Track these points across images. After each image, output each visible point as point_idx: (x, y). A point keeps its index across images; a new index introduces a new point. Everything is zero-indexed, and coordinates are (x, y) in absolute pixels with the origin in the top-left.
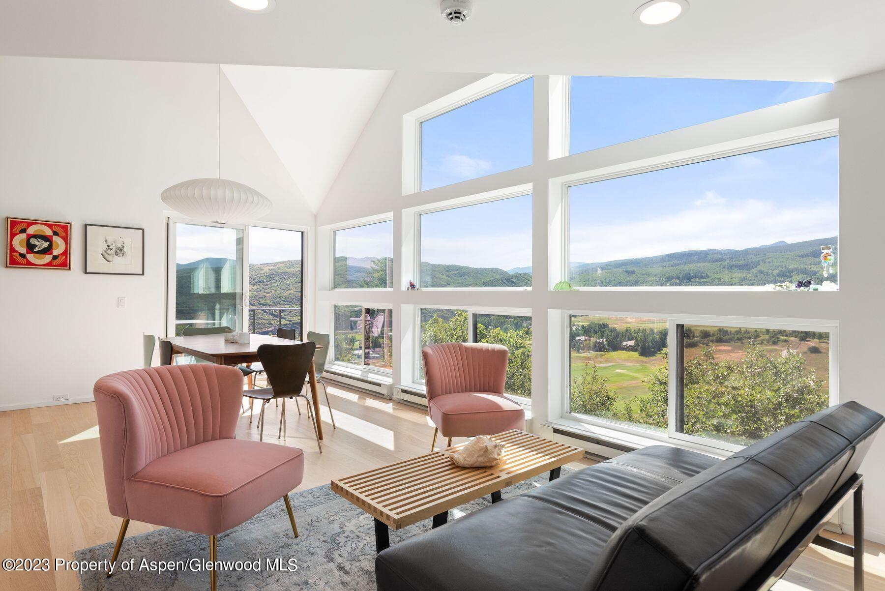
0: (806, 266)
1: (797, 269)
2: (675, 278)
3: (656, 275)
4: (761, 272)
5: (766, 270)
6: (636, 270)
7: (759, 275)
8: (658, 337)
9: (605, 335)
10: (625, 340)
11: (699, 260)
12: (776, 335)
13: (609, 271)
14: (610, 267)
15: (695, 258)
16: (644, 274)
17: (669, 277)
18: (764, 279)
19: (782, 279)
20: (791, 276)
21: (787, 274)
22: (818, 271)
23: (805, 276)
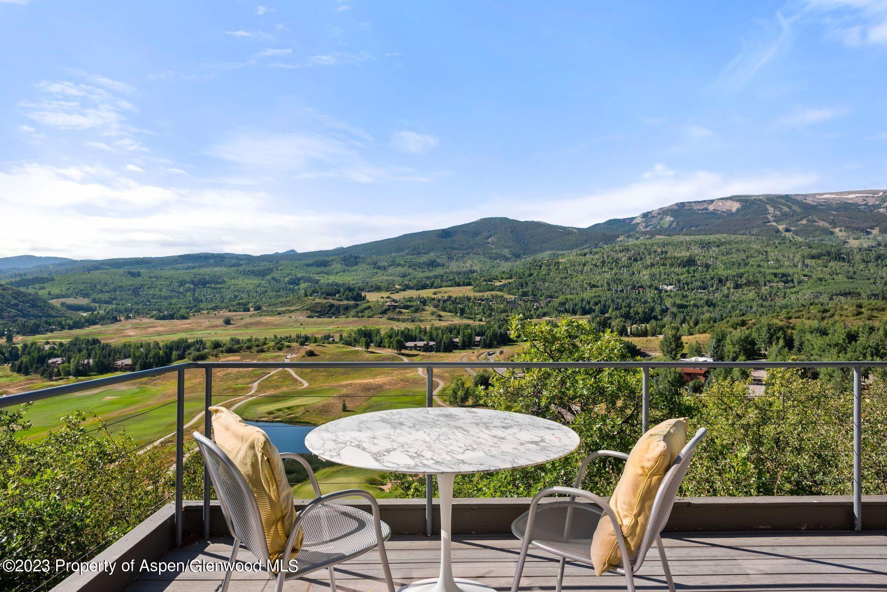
0: (311, 275)
1: (303, 277)
2: (189, 283)
3: (167, 279)
4: (274, 279)
5: (278, 278)
6: (142, 271)
7: (272, 281)
8: (161, 352)
9: (93, 354)
10: (120, 359)
11: (217, 264)
12: (280, 341)
13: (105, 271)
14: (106, 267)
15: (211, 261)
16: (151, 277)
17: (183, 281)
18: (277, 285)
19: (291, 286)
20: (298, 284)
21: (296, 282)
22: (320, 280)
23: (310, 284)
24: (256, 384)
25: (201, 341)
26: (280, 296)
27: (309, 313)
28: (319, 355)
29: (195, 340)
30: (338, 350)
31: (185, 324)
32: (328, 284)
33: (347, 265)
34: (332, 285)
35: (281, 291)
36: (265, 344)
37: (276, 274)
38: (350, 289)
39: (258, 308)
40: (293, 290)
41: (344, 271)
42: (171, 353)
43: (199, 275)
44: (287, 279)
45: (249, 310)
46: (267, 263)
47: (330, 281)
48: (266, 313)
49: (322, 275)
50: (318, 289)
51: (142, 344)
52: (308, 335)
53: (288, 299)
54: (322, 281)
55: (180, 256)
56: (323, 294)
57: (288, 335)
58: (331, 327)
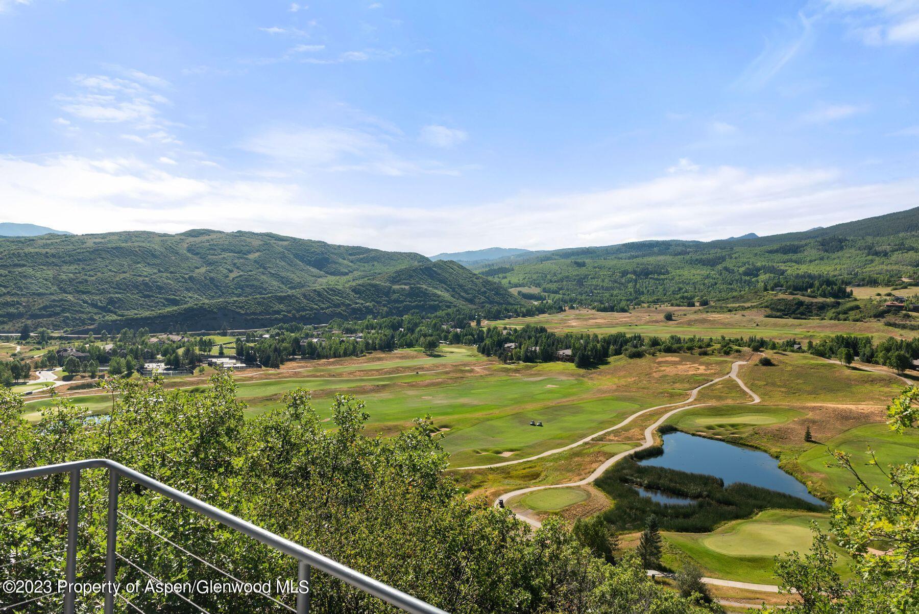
0: (774, 264)
1: (764, 267)
2: (631, 273)
3: (609, 269)
4: (726, 269)
5: (731, 267)
6: (586, 261)
7: (724, 272)
8: (599, 345)
9: (540, 342)
10: (562, 349)
11: (661, 253)
12: (728, 344)
13: (554, 261)
14: (556, 257)
15: (655, 249)
16: (595, 267)
17: (625, 271)
18: (729, 277)
19: (748, 278)
20: (757, 276)
21: (753, 272)
22: (786, 270)
23: (772, 275)
24: (695, 392)
25: (639, 337)
26: (732, 289)
27: (769, 311)
28: (777, 365)
29: (633, 335)
30: (805, 362)
31: (625, 317)
32: (797, 276)
33: (826, 251)
34: (803, 277)
35: (734, 283)
36: (709, 345)
37: (729, 264)
38: (829, 283)
39: (704, 303)
40: (749, 283)
41: (822, 259)
42: (608, 347)
43: (641, 265)
44: (742, 270)
45: (693, 305)
46: (719, 251)
47: (801, 272)
48: (714, 310)
49: (789, 264)
50: (782, 281)
51: (582, 335)
52: (765, 339)
53: (743, 293)
54: (789, 272)
55: (624, 245)
56: (788, 288)
57: (739, 337)
58: (798, 331)
